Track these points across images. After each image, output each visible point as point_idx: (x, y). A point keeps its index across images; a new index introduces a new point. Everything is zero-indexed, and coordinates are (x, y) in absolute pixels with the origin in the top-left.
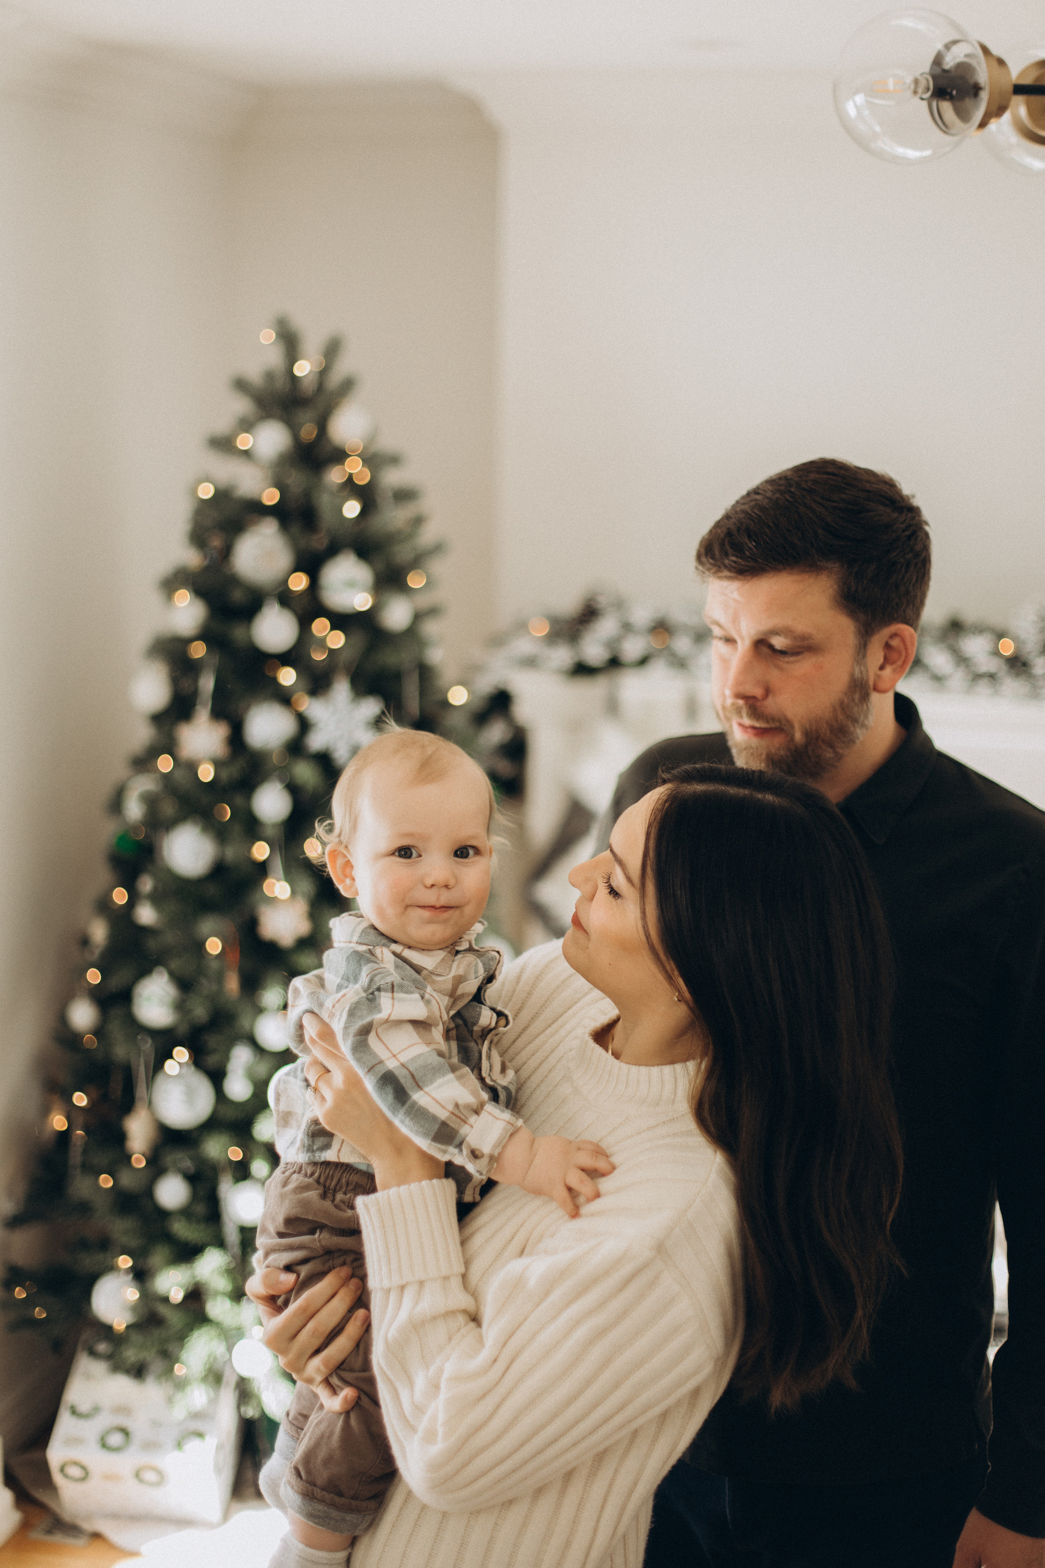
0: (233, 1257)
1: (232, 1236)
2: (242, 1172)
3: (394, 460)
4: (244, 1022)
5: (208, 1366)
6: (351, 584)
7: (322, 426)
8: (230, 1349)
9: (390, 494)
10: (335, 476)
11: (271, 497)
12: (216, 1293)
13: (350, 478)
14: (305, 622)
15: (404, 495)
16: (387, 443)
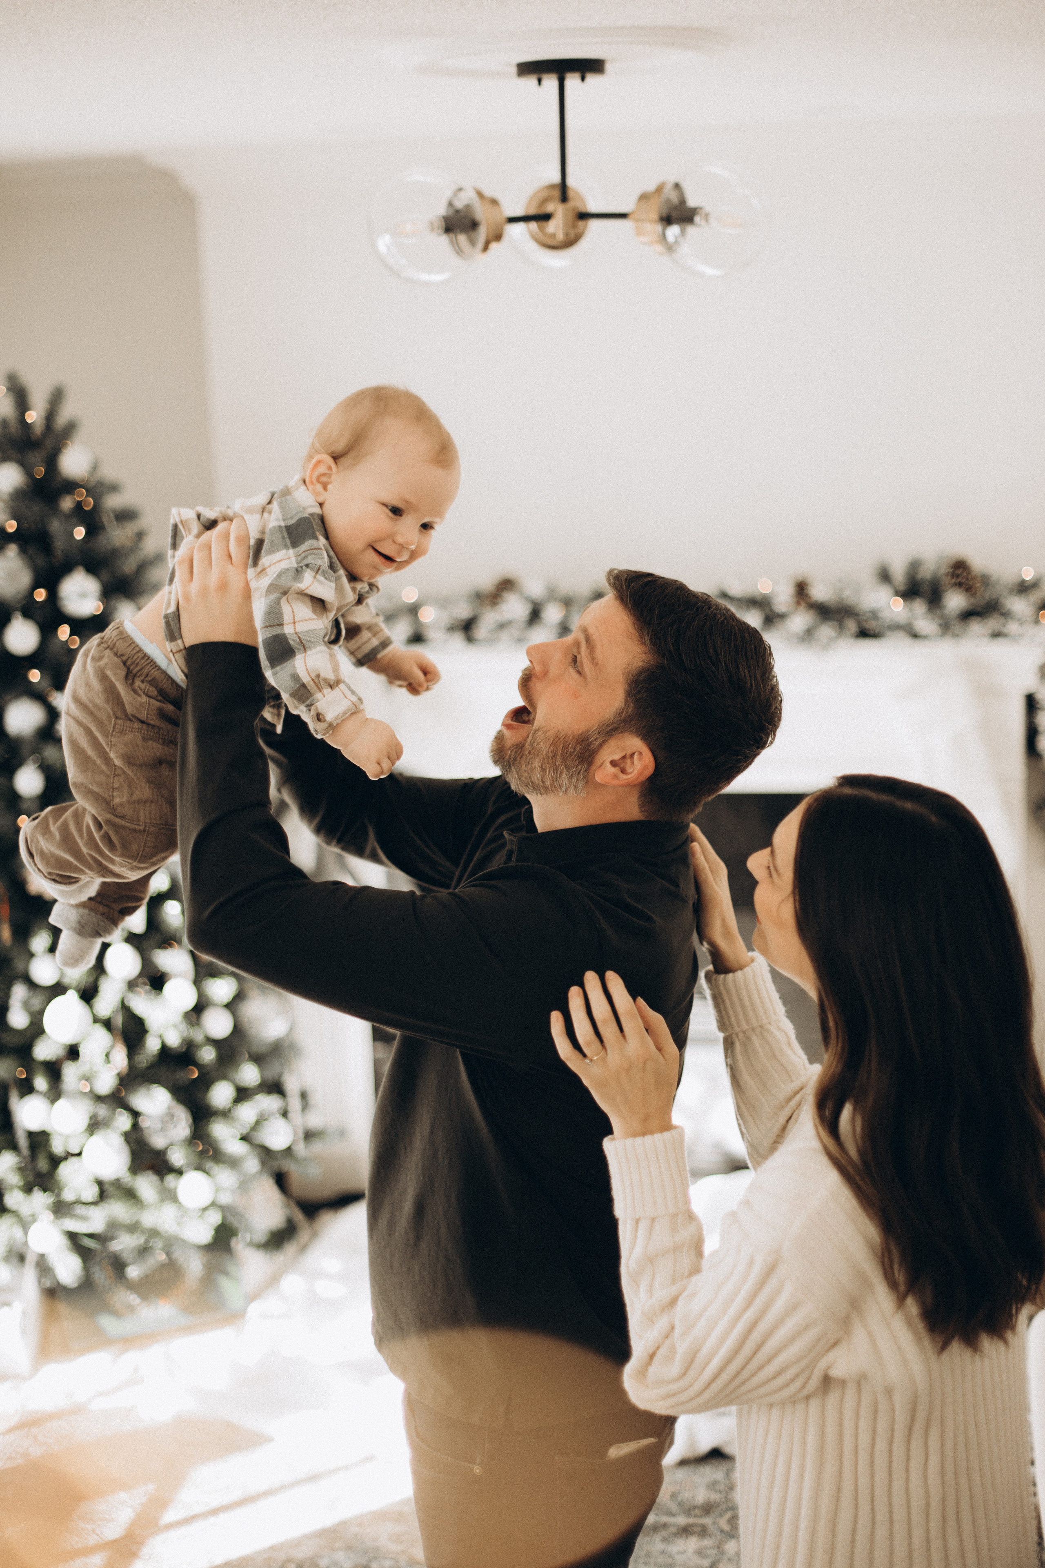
0: (24, 1157)
1: (23, 1142)
2: (27, 1088)
3: (114, 488)
4: (19, 965)
5: (8, 1249)
6: (83, 595)
7: (52, 462)
8: (26, 1234)
9: (112, 516)
10: (67, 503)
11: (11, 526)
12: (11, 1188)
13: (79, 505)
14: (47, 629)
15: (126, 516)
16: (109, 472)
